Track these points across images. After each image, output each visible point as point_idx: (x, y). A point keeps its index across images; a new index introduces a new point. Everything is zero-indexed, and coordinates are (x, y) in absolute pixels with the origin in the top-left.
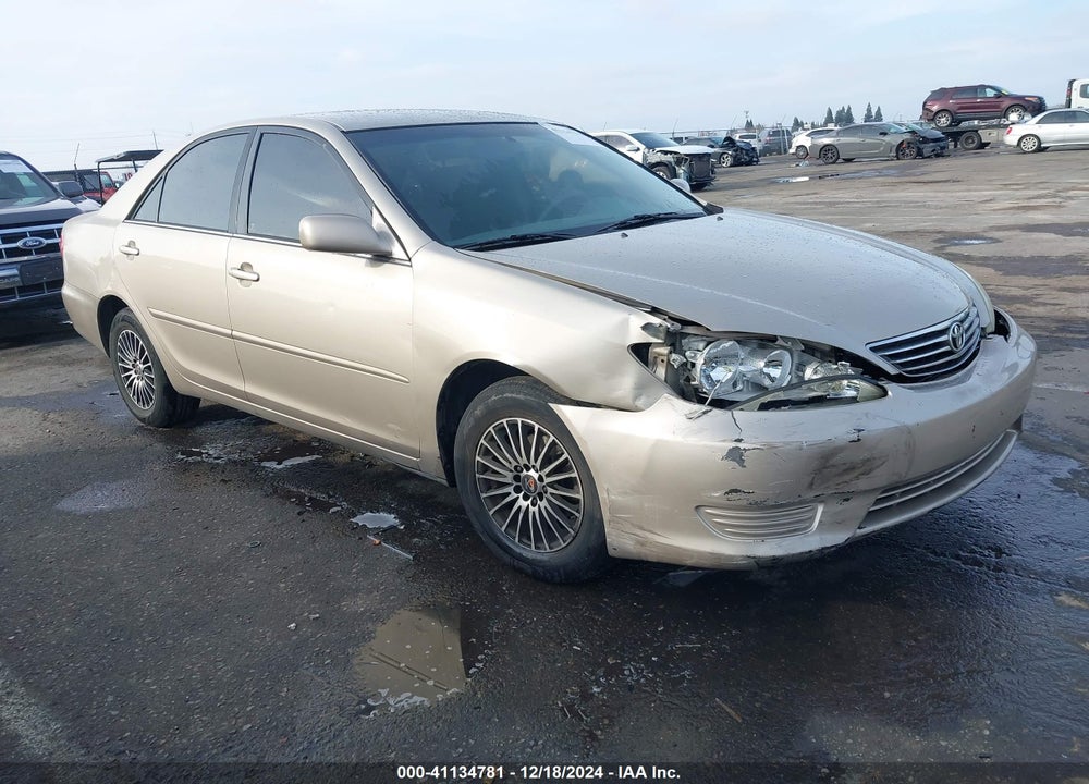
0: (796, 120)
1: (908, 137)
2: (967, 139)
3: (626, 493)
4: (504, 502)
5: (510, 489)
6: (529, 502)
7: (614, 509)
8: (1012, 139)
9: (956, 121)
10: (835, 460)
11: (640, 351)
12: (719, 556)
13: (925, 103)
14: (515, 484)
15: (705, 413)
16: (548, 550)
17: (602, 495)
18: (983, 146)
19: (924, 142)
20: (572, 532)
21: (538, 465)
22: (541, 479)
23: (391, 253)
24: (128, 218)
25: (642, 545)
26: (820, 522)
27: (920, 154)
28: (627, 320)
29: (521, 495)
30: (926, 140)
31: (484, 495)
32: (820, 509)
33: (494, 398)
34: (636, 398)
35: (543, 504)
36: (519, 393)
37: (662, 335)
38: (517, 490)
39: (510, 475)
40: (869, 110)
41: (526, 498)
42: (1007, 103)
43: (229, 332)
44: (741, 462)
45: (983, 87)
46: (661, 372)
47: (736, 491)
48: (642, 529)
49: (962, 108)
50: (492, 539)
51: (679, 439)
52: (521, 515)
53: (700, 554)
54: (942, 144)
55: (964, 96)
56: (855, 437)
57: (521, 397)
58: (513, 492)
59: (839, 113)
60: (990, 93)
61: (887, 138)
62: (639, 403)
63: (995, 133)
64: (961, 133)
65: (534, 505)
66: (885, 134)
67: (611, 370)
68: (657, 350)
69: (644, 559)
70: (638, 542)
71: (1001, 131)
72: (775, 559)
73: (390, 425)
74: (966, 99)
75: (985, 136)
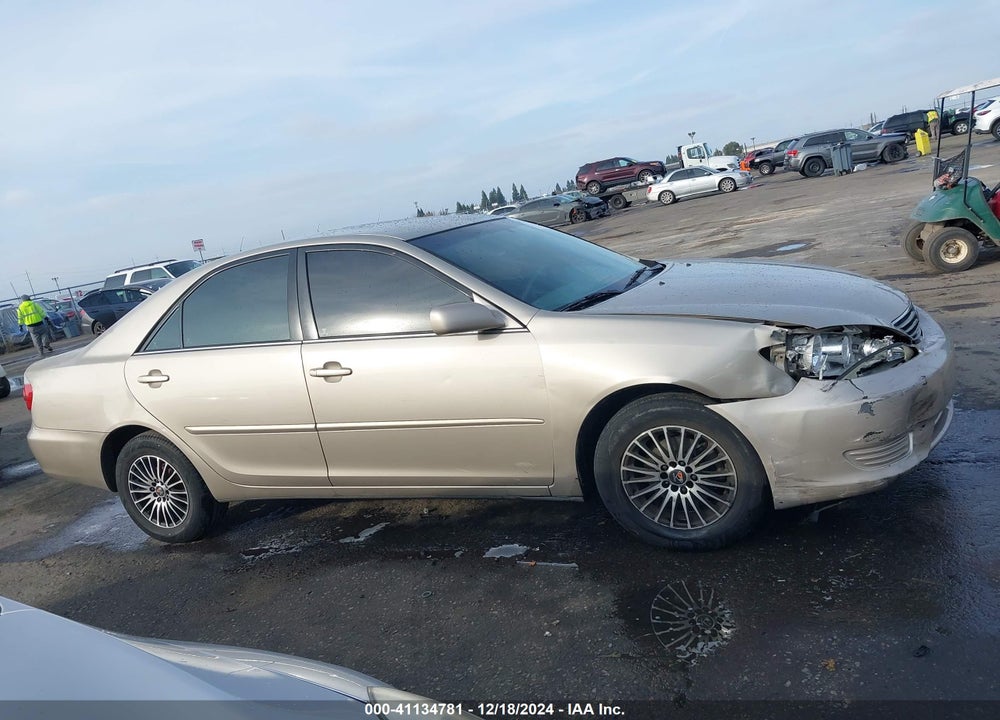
0: (459, 204)
1: (576, 204)
2: (616, 200)
3: (787, 457)
4: (655, 498)
5: (660, 486)
6: (679, 491)
7: (779, 471)
8: (653, 195)
9: (603, 189)
10: (918, 399)
11: (765, 353)
12: (864, 484)
13: (577, 177)
14: (662, 480)
15: (833, 385)
16: (705, 525)
17: (767, 464)
18: (628, 204)
19: (588, 207)
20: (728, 504)
21: (686, 460)
22: (689, 470)
23: (504, 326)
24: (138, 350)
25: (805, 492)
26: (914, 445)
27: (589, 218)
28: (753, 333)
29: (669, 488)
30: (590, 206)
31: (633, 497)
32: (911, 436)
33: (637, 416)
34: (771, 386)
35: (695, 489)
36: (663, 406)
37: (784, 338)
38: (665, 485)
39: (657, 475)
40: (515, 189)
41: (674, 489)
42: (637, 170)
43: (313, 426)
44: (871, 412)
45: (618, 159)
46: (781, 365)
47: (871, 434)
48: (803, 480)
49: (605, 178)
50: (649, 531)
51: (823, 407)
52: (674, 504)
53: (852, 486)
54: (602, 206)
55: (604, 168)
56: (924, 381)
57: (666, 408)
58: (662, 488)
59: (492, 194)
60: (623, 163)
61: (560, 208)
62: (775, 390)
63: (634, 193)
64: (610, 197)
65: (684, 492)
66: (558, 205)
67: (747, 370)
68: (778, 350)
69: (805, 503)
70: (801, 492)
71: (643, 190)
72: (899, 477)
73: (520, 464)
74: (607, 171)
75: (629, 196)
